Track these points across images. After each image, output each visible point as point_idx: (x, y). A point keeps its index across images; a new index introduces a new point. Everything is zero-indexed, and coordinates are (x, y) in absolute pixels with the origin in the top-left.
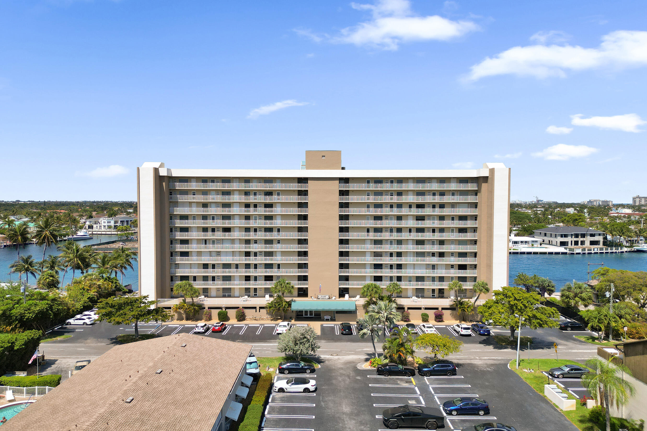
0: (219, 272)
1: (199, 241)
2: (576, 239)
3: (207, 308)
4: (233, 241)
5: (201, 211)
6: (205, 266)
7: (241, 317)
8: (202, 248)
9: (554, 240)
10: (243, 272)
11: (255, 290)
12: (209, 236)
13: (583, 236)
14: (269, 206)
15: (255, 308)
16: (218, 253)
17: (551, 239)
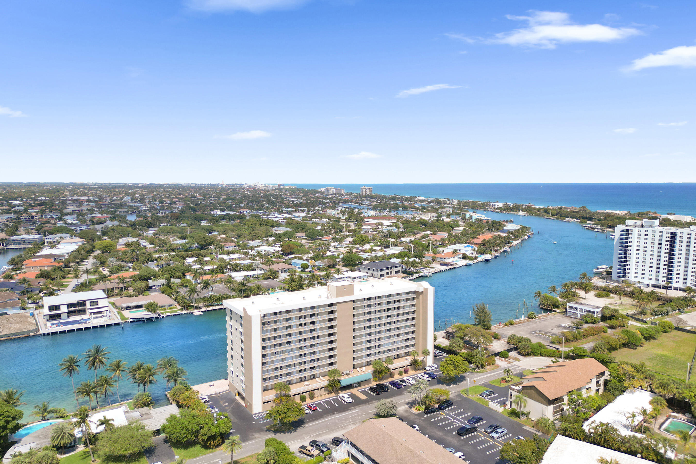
0: (284, 372)
1: (272, 354)
2: (387, 271)
3: (292, 396)
4: (292, 350)
5: (274, 334)
6: (276, 369)
7: (312, 397)
8: (275, 358)
9: (376, 273)
10: (298, 368)
11: (305, 377)
12: (278, 349)
13: (391, 268)
14: (312, 323)
15: (318, 389)
16: (284, 360)
17: (373, 273)
